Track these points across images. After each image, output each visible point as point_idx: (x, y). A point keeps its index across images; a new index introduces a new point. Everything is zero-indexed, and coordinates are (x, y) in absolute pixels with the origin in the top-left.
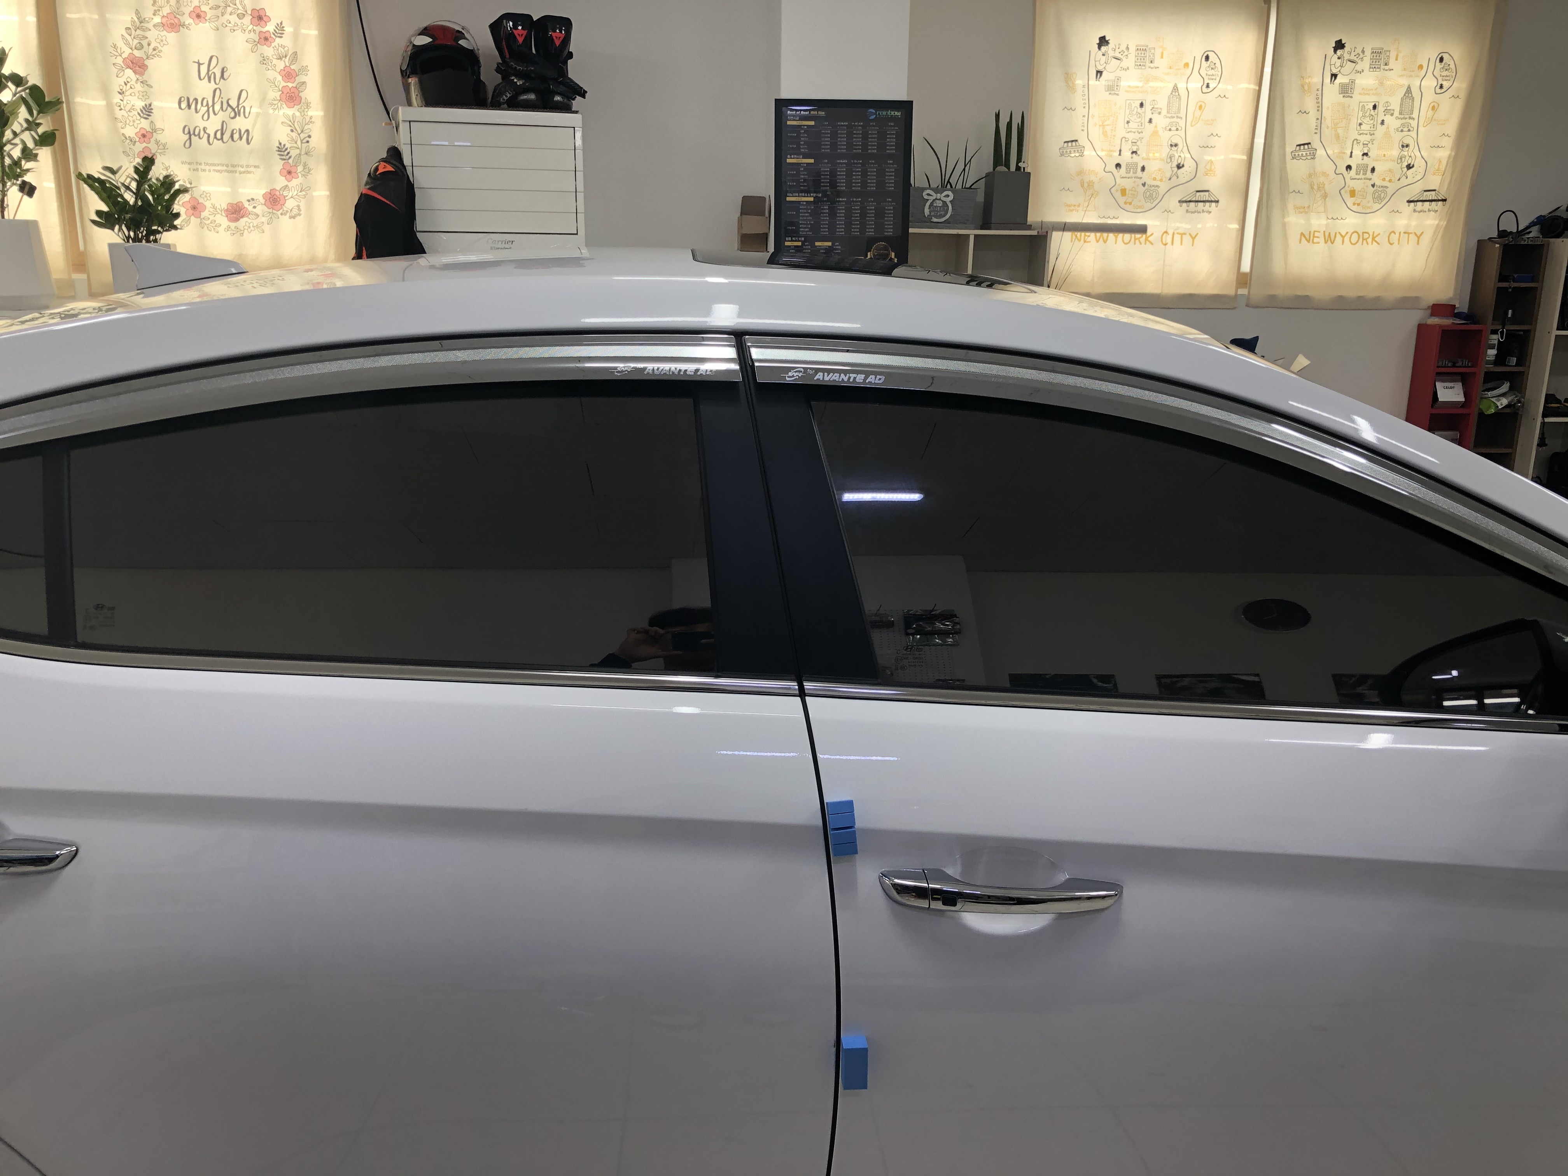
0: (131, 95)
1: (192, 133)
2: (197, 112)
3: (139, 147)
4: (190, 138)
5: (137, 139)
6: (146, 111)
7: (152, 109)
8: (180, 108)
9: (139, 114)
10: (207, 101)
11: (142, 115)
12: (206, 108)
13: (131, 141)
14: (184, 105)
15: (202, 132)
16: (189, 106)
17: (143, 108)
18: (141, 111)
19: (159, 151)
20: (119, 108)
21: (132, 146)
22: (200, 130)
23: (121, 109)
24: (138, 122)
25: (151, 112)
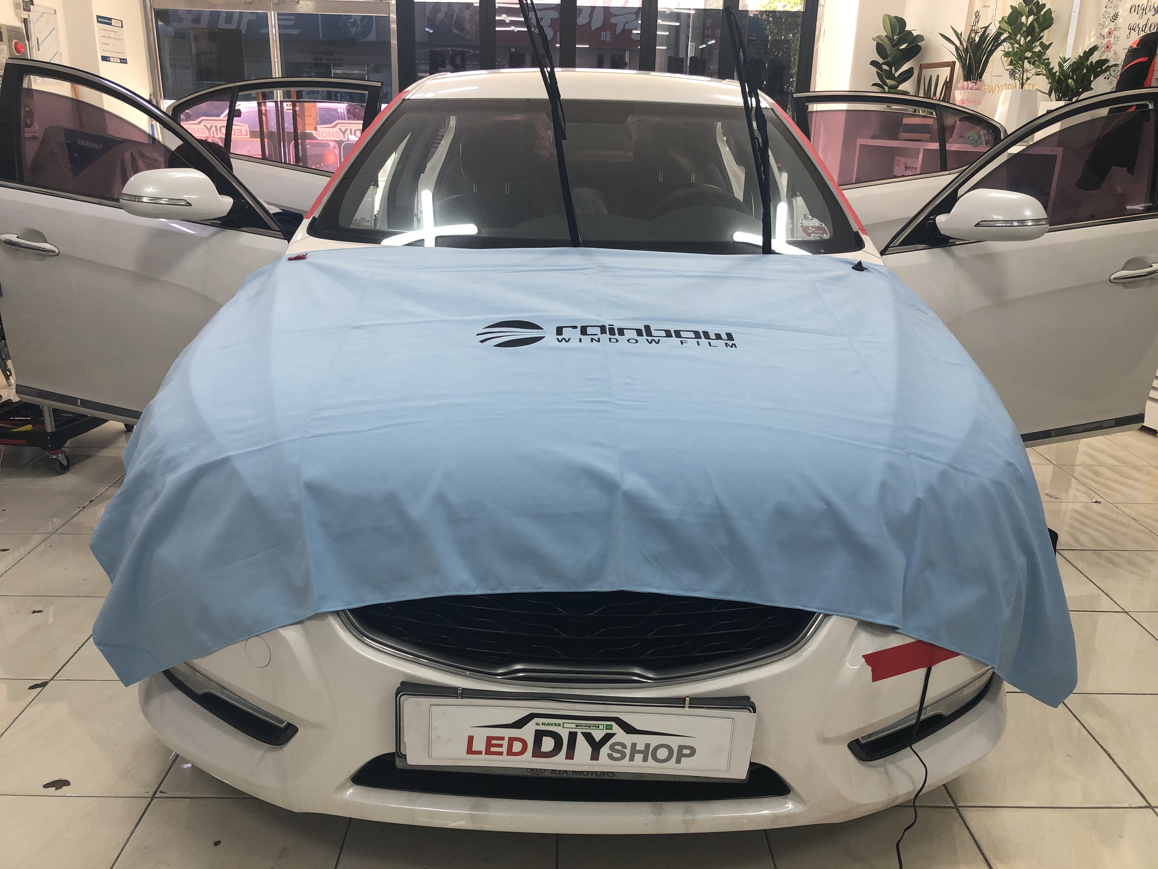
0: (1110, 8)
1: (1132, 28)
2: (1137, 14)
3: (1105, 41)
4: (1130, 32)
5: (1106, 35)
6: (1115, 17)
7: (1118, 15)
8: (1130, 13)
9: (1111, 19)
10: (1144, 6)
11: (1112, 19)
12: (1142, 11)
13: (1103, 37)
14: (1133, 9)
15: (1137, 27)
16: (1135, 11)
17: (1114, 15)
18: (1112, 17)
19: (1114, 43)
20: (1103, 17)
21: (1103, 41)
22: (1136, 26)
23: (1103, 18)
24: (1109, 24)
25: (1117, 17)
